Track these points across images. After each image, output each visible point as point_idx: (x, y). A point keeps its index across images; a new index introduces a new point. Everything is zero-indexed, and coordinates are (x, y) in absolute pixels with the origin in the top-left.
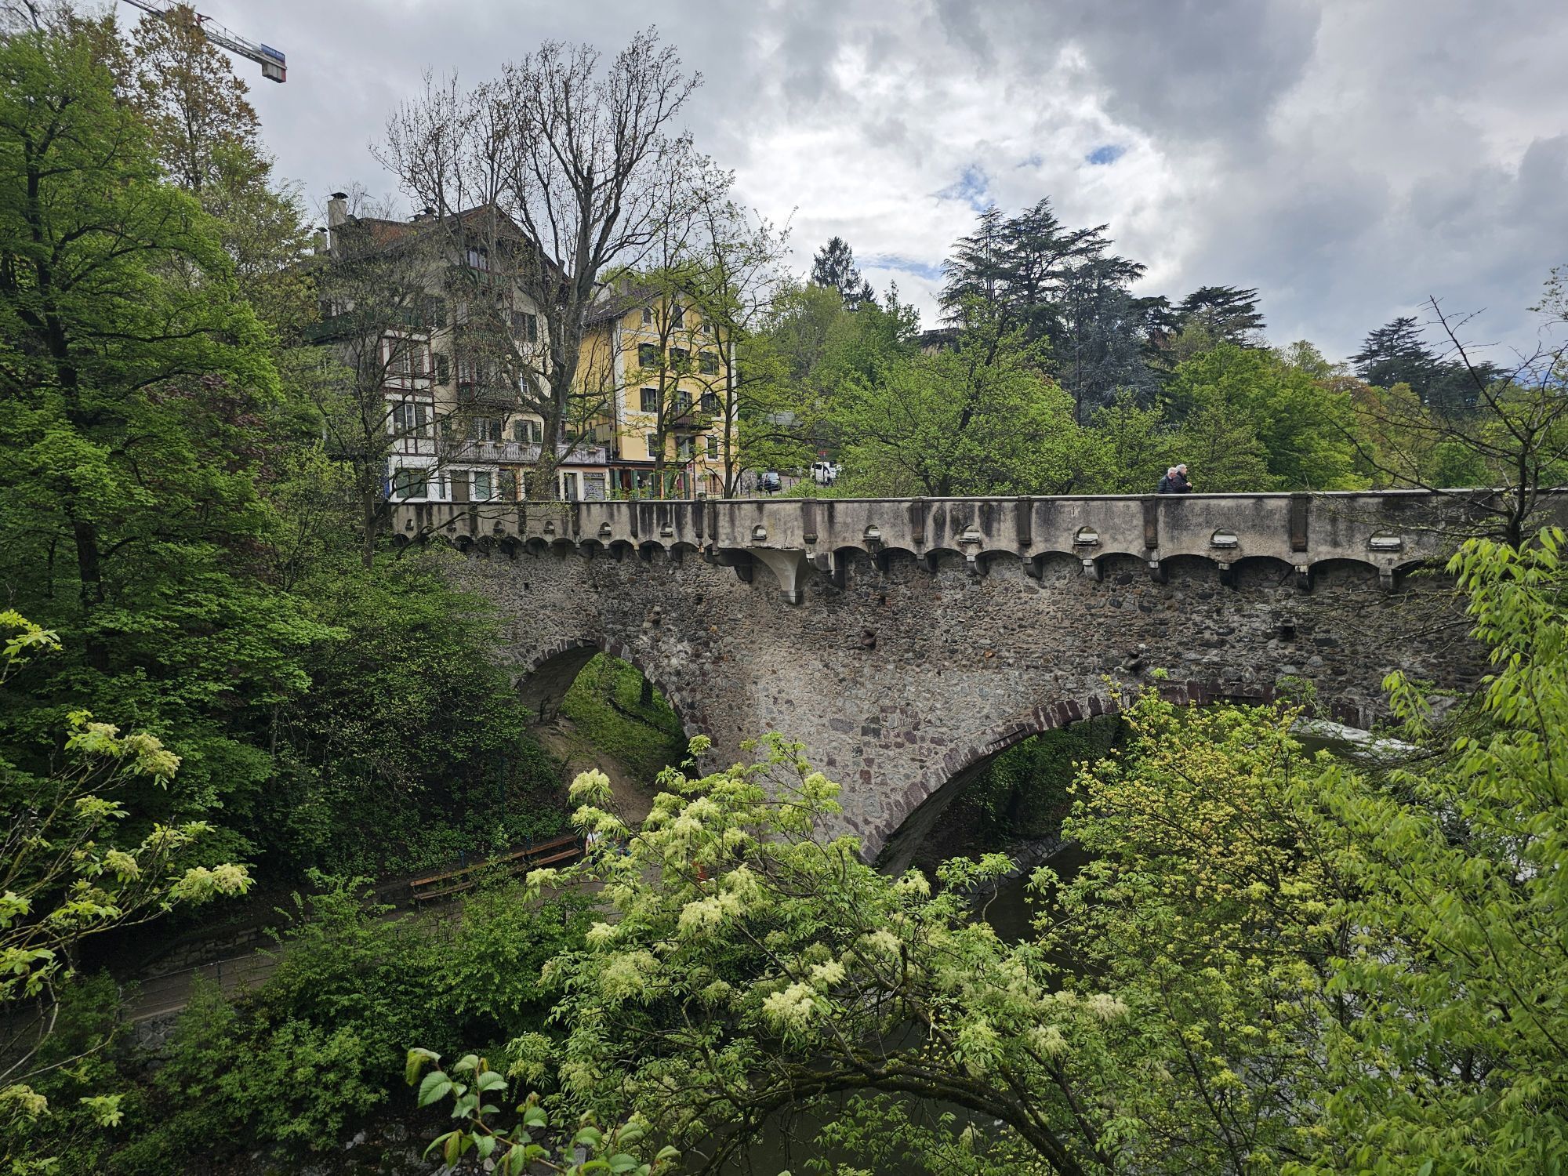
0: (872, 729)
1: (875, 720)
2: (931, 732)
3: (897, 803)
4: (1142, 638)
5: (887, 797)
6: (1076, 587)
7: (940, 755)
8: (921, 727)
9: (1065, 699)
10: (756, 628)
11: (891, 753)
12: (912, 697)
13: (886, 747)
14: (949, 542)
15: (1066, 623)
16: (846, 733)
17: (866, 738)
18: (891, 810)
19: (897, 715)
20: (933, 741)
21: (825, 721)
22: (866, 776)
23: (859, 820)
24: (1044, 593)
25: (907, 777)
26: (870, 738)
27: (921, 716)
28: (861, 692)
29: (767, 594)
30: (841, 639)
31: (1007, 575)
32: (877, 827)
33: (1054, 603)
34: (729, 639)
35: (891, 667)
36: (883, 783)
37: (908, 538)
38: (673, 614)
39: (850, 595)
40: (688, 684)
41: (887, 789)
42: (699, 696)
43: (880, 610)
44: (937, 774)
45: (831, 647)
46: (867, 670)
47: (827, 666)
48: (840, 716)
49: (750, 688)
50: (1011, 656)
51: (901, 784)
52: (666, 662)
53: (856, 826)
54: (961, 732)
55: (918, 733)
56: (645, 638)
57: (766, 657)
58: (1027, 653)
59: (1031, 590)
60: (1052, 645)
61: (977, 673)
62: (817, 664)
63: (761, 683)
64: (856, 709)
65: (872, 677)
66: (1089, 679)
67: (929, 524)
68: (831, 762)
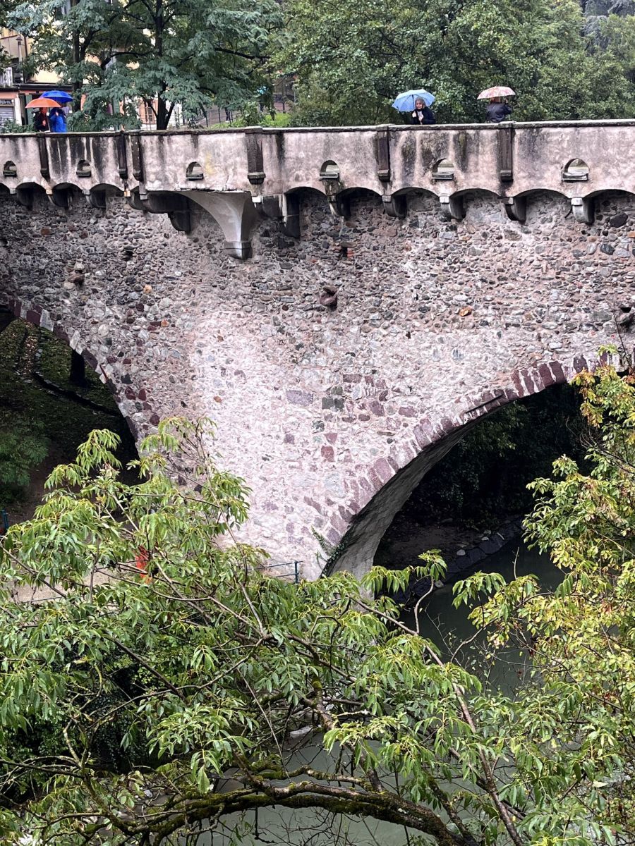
0: (335, 401)
1: (339, 391)
2: (401, 402)
3: (363, 482)
5: (352, 474)
6: (563, 231)
7: (410, 428)
8: (390, 396)
9: (547, 360)
10: (198, 288)
11: (356, 427)
12: (378, 364)
13: (350, 420)
14: (421, 179)
15: (552, 273)
16: (305, 406)
17: (328, 411)
18: (356, 489)
19: (362, 385)
20: (402, 411)
21: (281, 393)
22: (328, 453)
23: (321, 501)
24: (528, 240)
25: (374, 452)
26: (332, 411)
27: (389, 385)
28: (322, 360)
29: (209, 246)
30: (297, 299)
31: (487, 218)
32: (341, 508)
33: (538, 250)
34: (167, 301)
35: (355, 329)
36: (347, 460)
37: (373, 175)
38: (98, 272)
39: (306, 246)
40: (121, 355)
41: (351, 467)
42: (134, 368)
43: (341, 264)
44: (406, 448)
45: (286, 308)
46: (328, 334)
47: (281, 331)
48: (298, 387)
49: (193, 358)
50: (489, 313)
51: (367, 460)
52: (94, 329)
53: (318, 507)
54: (433, 401)
55: (386, 405)
56: (67, 301)
57: (211, 321)
58: (507, 310)
59: (512, 235)
60: (536, 299)
61: (451, 334)
62: (271, 329)
63: (207, 351)
64: (316, 379)
65: (334, 342)
66: (575, 337)
67: (397, 157)
68: (289, 439)
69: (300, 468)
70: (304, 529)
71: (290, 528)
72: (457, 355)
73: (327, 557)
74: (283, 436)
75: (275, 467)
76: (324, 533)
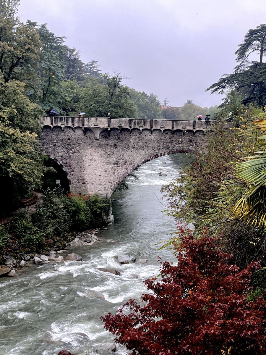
0: (116, 164)
1: (117, 162)
3: (121, 177)
4: (169, 143)
5: (119, 176)
6: (158, 135)
7: (131, 167)
9: (156, 154)
10: (86, 145)
11: (120, 168)
12: (125, 156)
14: (137, 127)
15: (156, 141)
16: (109, 165)
17: (114, 166)
18: (120, 179)
19: (122, 160)
20: (129, 164)
21: (104, 163)
22: (114, 173)
23: (112, 182)
24: (153, 136)
25: (124, 172)
27: (127, 160)
28: (114, 157)
29: (89, 138)
30: (109, 146)
31: (146, 133)
32: (116, 182)
33: (154, 138)
34: (78, 148)
35: (121, 151)
36: (118, 174)
37: (128, 126)
38: (60, 143)
39: (111, 137)
40: (65, 159)
41: (119, 175)
42: (68, 161)
43: (118, 140)
44: (130, 170)
45: (106, 148)
46: (115, 152)
47: (105, 152)
48: (108, 162)
49: (84, 158)
50: (146, 147)
51: (122, 173)
52: (58, 154)
53: (111, 183)
54: (136, 162)
55: (126, 163)
56: (51, 149)
57: (89, 151)
58: (149, 147)
59: (150, 135)
60: (154, 145)
61: (139, 151)
62: (103, 152)
63: (87, 157)
64: (112, 160)
65: (116, 153)
66: (160, 150)
67: (133, 123)
68: (106, 171)
69: (108, 176)
70: (108, 188)
71: (105, 188)
72: (140, 154)
73: (113, 192)
74: (104, 171)
75: (102, 177)
76: (112, 188)
